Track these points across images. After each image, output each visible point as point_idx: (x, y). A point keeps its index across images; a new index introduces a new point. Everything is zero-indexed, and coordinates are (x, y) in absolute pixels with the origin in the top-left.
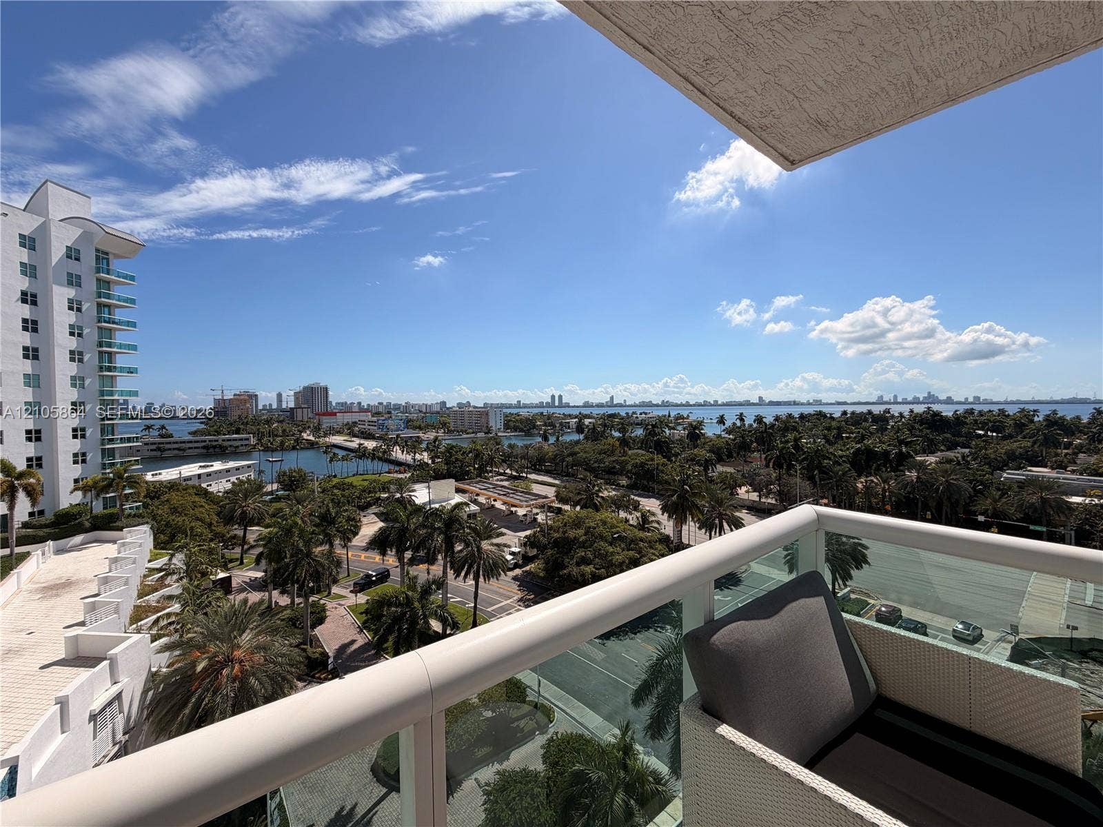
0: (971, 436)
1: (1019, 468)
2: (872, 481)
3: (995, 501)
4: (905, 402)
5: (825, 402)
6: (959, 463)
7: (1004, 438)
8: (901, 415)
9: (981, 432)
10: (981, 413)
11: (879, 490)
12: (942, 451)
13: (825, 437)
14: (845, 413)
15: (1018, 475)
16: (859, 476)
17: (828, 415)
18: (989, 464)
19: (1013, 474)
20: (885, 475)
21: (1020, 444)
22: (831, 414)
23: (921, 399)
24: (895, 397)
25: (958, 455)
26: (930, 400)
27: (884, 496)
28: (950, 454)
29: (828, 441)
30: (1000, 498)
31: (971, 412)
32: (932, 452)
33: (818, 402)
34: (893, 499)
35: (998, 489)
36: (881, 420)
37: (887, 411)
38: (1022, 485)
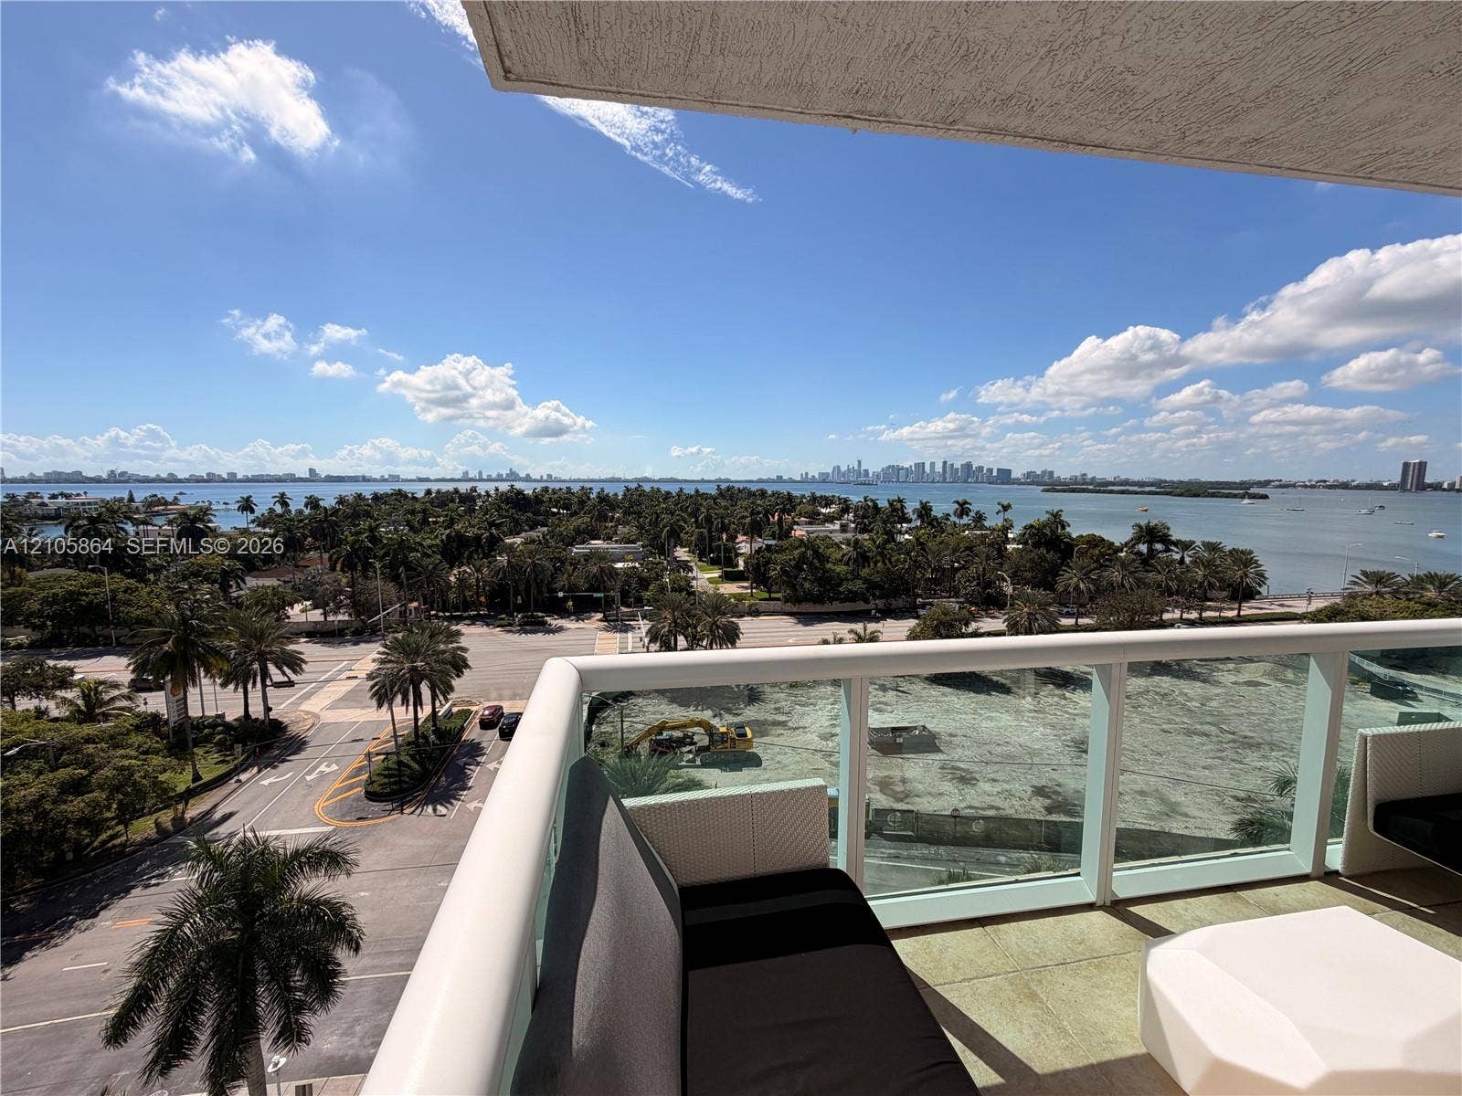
0: (549, 514)
1: (583, 543)
2: (465, 572)
3: (570, 576)
4: (490, 480)
5: (404, 477)
6: (540, 543)
7: (572, 515)
8: (488, 494)
9: (555, 510)
10: (554, 492)
11: (473, 581)
12: (526, 531)
13: (409, 524)
14: (429, 492)
15: (583, 548)
16: (452, 568)
17: (410, 495)
18: (563, 541)
19: (580, 548)
20: (478, 563)
21: (582, 521)
22: (413, 494)
23: (504, 477)
24: (480, 473)
25: (539, 534)
26: (513, 477)
27: (478, 585)
28: (533, 534)
29: (412, 528)
30: (573, 572)
31: (546, 490)
32: (518, 533)
33: (395, 479)
34: (487, 588)
35: (571, 564)
36: (469, 499)
37: (474, 490)
38: (587, 557)
